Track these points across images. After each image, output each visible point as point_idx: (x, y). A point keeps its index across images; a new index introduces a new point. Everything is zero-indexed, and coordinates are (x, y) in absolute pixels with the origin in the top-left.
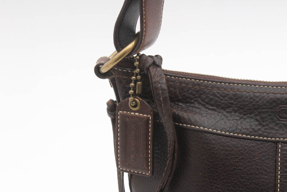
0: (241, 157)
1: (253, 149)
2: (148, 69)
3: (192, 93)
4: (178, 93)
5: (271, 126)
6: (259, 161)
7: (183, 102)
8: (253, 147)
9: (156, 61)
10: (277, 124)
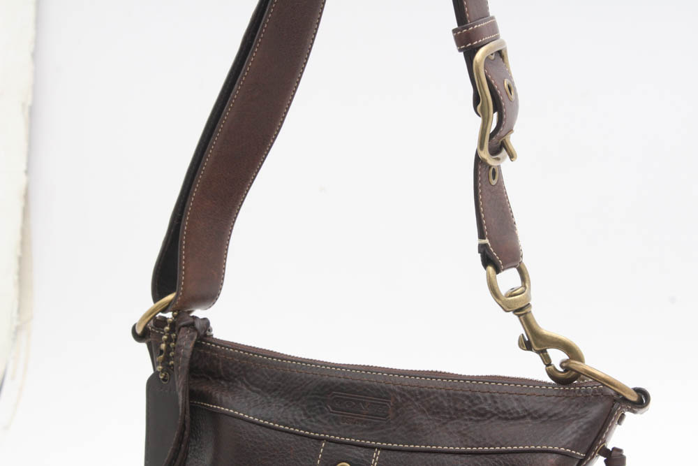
0: (272, 454)
1: (289, 445)
3: (236, 369)
4: (221, 367)
5: (319, 417)
6: (293, 461)
7: (225, 380)
8: (290, 442)
10: (326, 417)
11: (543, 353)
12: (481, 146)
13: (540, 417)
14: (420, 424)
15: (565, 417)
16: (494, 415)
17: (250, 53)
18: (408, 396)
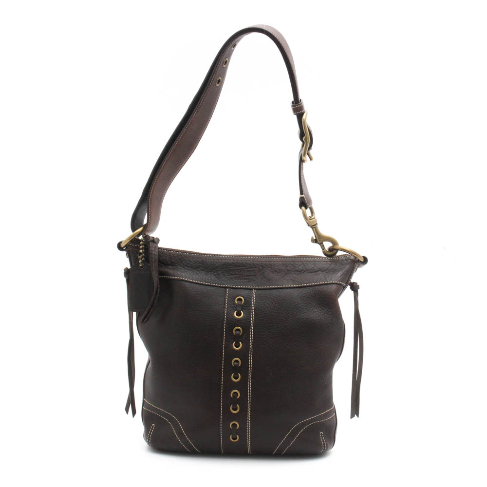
0: (204, 296)
1: (211, 291)
2: (149, 243)
3: (176, 260)
5: (223, 278)
6: (215, 298)
7: (171, 266)
9: (155, 241)
10: (227, 278)
11: (321, 244)
13: (325, 270)
14: (273, 278)
15: (336, 270)
16: (305, 271)
18: (265, 266)
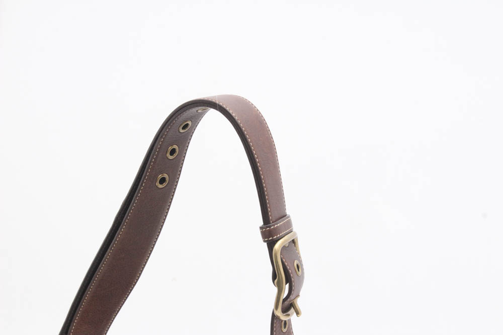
12: (276, 307)
17: (120, 229)
